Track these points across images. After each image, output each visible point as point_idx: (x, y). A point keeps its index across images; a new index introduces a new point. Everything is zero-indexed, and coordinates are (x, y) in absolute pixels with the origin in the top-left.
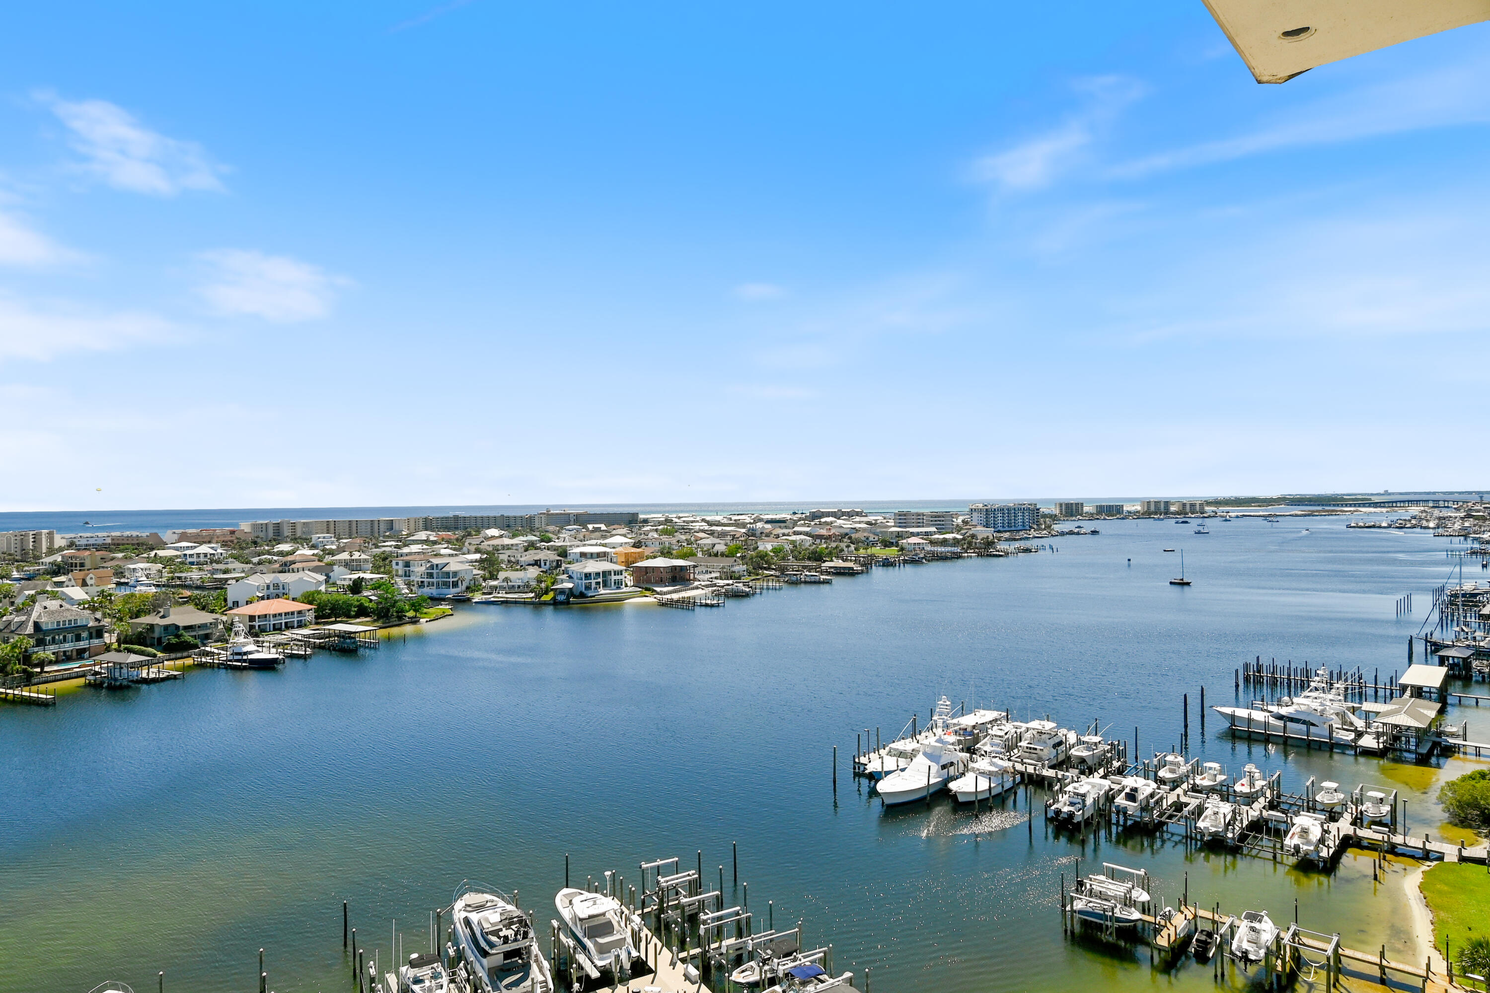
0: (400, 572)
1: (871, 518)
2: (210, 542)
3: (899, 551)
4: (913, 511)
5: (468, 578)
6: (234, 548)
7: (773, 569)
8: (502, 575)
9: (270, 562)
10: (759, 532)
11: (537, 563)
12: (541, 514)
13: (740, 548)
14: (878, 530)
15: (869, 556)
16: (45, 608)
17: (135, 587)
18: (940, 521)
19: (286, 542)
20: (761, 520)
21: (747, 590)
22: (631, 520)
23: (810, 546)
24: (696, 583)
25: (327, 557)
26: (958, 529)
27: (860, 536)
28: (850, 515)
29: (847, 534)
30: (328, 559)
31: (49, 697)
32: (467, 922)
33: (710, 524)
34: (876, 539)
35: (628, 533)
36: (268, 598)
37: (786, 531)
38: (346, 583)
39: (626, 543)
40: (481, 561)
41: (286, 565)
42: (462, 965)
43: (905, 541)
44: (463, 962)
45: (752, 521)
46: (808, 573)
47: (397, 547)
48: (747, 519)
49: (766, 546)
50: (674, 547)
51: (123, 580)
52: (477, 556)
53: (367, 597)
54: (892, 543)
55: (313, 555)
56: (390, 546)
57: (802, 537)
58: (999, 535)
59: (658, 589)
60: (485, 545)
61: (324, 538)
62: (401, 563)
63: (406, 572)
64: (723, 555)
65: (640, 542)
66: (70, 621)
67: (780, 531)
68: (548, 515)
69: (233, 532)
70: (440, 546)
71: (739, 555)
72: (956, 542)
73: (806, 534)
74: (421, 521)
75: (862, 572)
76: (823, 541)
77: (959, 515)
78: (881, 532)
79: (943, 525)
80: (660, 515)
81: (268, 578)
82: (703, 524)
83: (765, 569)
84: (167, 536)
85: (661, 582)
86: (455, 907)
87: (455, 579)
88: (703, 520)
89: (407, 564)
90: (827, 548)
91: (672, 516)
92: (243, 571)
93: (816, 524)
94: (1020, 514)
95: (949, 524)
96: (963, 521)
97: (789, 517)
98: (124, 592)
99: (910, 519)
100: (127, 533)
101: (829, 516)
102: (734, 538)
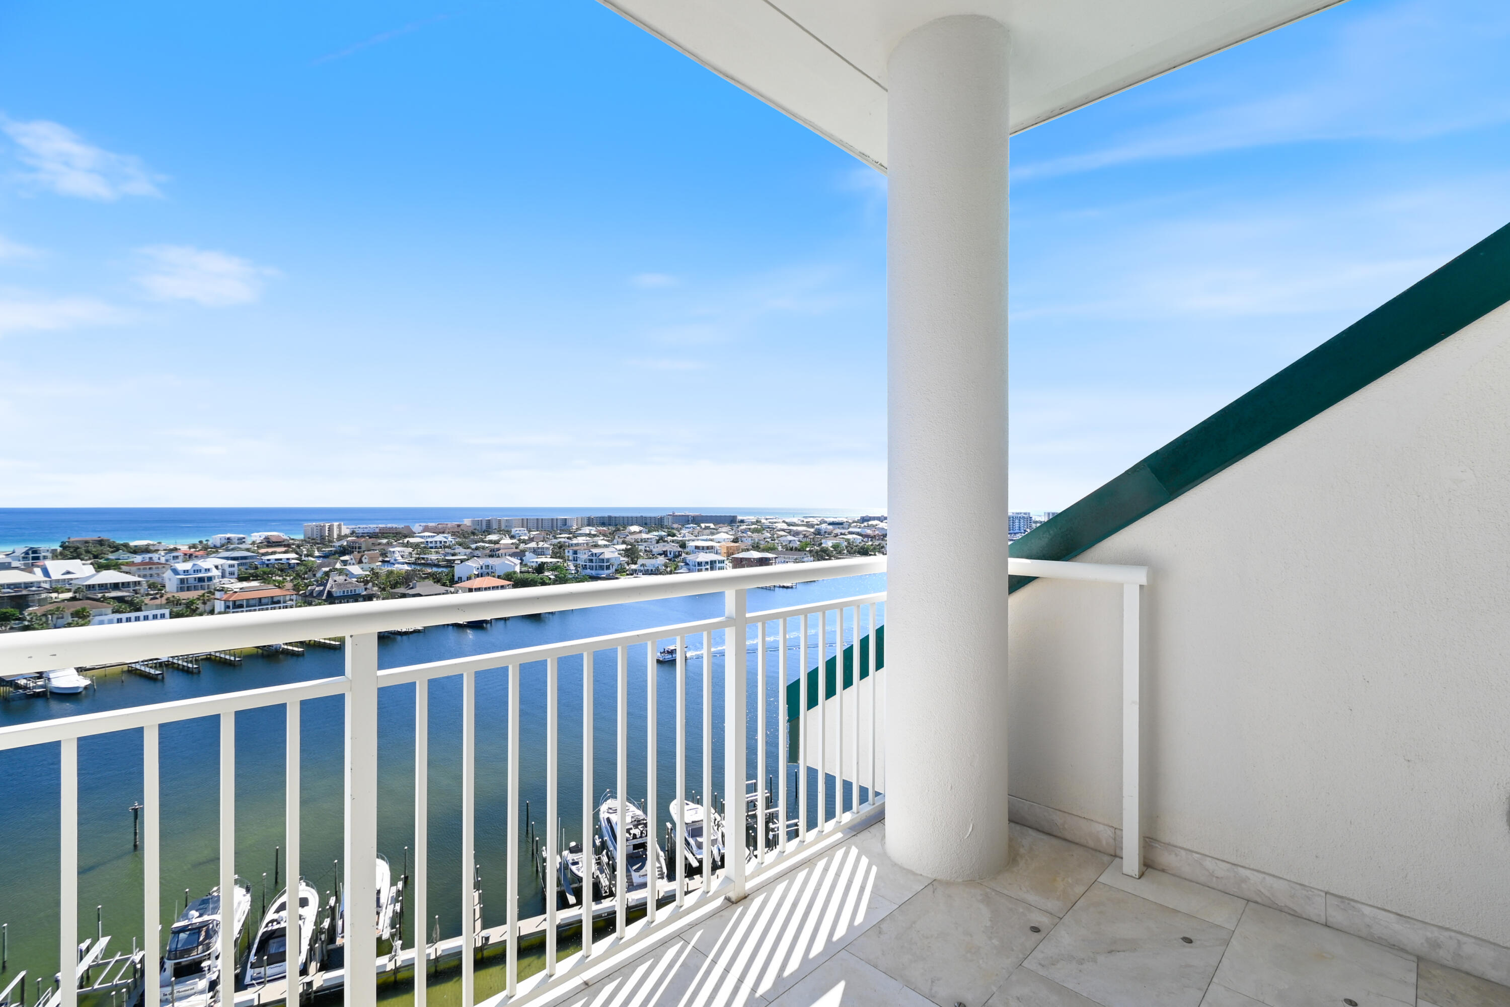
0: (571, 558)
2: (443, 533)
5: (616, 563)
6: (459, 537)
8: (640, 561)
9: (483, 548)
11: (665, 553)
12: (669, 515)
13: (809, 544)
16: (335, 581)
17: (394, 564)
19: (494, 533)
22: (731, 521)
23: (860, 543)
25: (521, 545)
30: (522, 546)
31: (337, 643)
32: (609, 820)
33: (789, 524)
36: (482, 576)
37: (843, 531)
38: (534, 565)
39: (727, 539)
40: (626, 550)
41: (494, 551)
42: (604, 852)
44: (605, 851)
45: (819, 523)
47: (568, 538)
48: (815, 521)
50: (762, 543)
51: (387, 559)
52: (624, 547)
53: (547, 576)
55: (512, 544)
56: (564, 538)
57: (855, 536)
60: (630, 538)
61: (520, 531)
62: (571, 551)
63: (574, 558)
64: (796, 549)
65: (737, 538)
66: (351, 590)
67: (838, 531)
68: (674, 516)
69: (459, 526)
70: (598, 538)
73: (858, 534)
74: (586, 519)
76: (870, 539)
80: (753, 518)
81: (482, 562)
82: (784, 525)
84: (417, 528)
86: (601, 809)
87: (608, 564)
88: (784, 522)
89: (575, 552)
90: (872, 545)
92: (465, 555)
93: (864, 526)
94: (1017, 521)
97: (846, 521)
98: (386, 568)
100: (389, 525)
101: (875, 520)
102: (805, 536)
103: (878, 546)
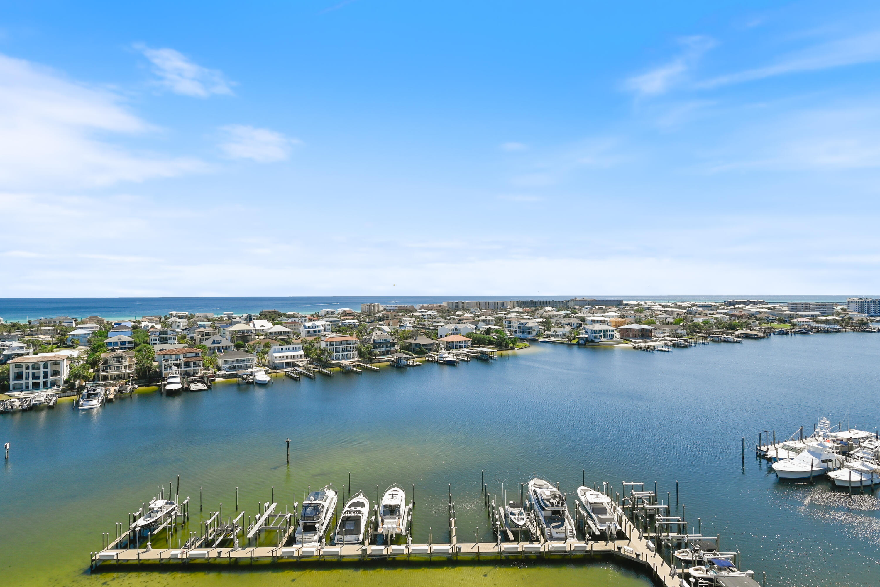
0: (507, 326)
1: (771, 306)
2: (432, 310)
3: (791, 326)
4: (802, 302)
6: (440, 312)
7: (703, 333)
8: (553, 329)
9: (454, 319)
10: (694, 312)
11: (570, 324)
13: (682, 321)
14: (776, 313)
15: (769, 328)
16: (376, 334)
17: (406, 327)
18: (823, 308)
19: (460, 311)
20: (695, 305)
21: (687, 344)
22: (618, 304)
23: (728, 320)
24: (655, 339)
25: (476, 317)
26: (838, 314)
27: (763, 316)
28: (755, 303)
29: (753, 315)
31: (378, 369)
32: (535, 491)
33: (664, 307)
34: (774, 318)
35: (617, 311)
36: (453, 335)
37: (712, 312)
38: (484, 330)
39: (616, 316)
40: (543, 323)
41: (460, 321)
42: (532, 511)
43: (796, 320)
45: (690, 306)
46: (726, 336)
47: (505, 314)
48: (687, 305)
49: (699, 320)
50: (643, 319)
51: (402, 324)
52: (541, 320)
53: (492, 336)
54: (786, 321)
55: (471, 317)
56: (502, 314)
57: (722, 315)
58: (872, 318)
59: (633, 340)
60: (545, 315)
61: (475, 309)
62: (507, 322)
63: (509, 326)
64: (671, 324)
65: (623, 315)
66: (384, 339)
67: (708, 312)
68: (575, 301)
70: (524, 314)
71: (681, 324)
72: (836, 322)
75: (764, 337)
76: (736, 318)
77: (839, 305)
78: (778, 314)
79: (826, 311)
80: (635, 302)
81: (453, 326)
82: (660, 307)
83: (698, 332)
85: (635, 337)
87: (531, 330)
88: (660, 305)
89: (510, 322)
90: (739, 322)
91: (642, 302)
92: (444, 323)
93: (732, 308)
95: (831, 310)
96: (842, 309)
97: (713, 304)
99: (800, 307)
101: (741, 304)
102: (678, 314)
103: (744, 323)
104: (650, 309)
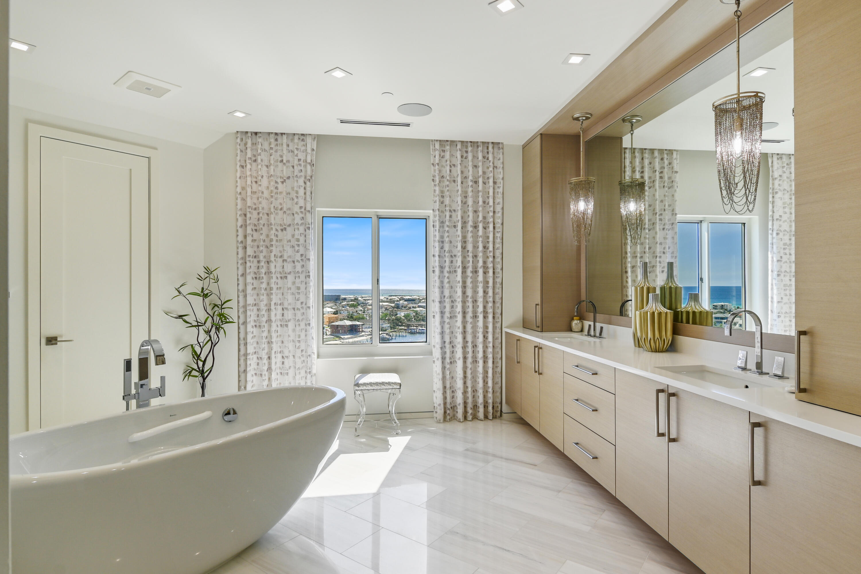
7: (404, 326)
10: (401, 306)
21: (388, 337)
24: (363, 333)
35: (333, 306)
46: (421, 328)
49: (402, 314)
59: (342, 337)
71: (387, 318)
83: (400, 326)
85: (345, 333)
91: (359, 297)
104: (364, 304)
